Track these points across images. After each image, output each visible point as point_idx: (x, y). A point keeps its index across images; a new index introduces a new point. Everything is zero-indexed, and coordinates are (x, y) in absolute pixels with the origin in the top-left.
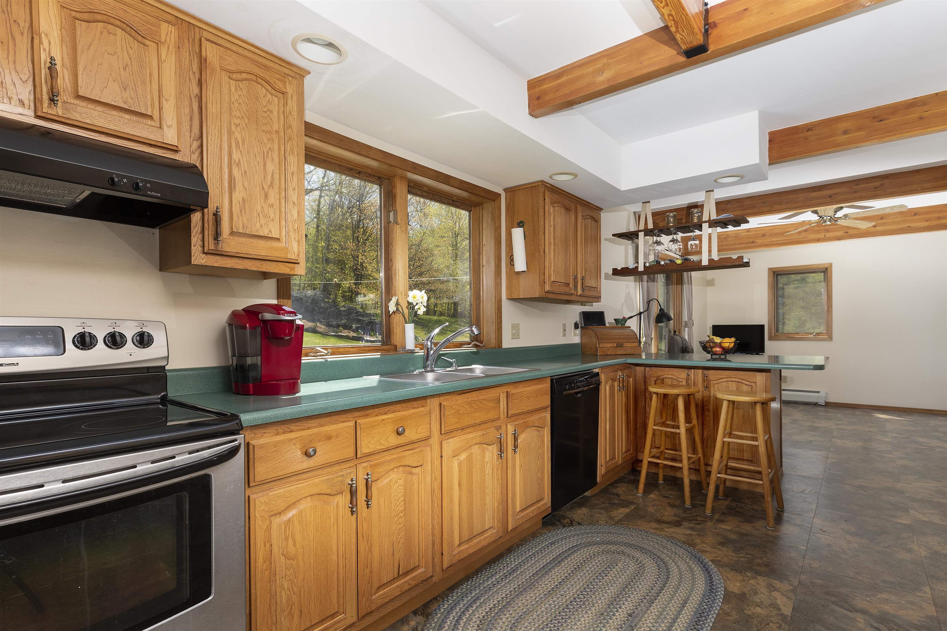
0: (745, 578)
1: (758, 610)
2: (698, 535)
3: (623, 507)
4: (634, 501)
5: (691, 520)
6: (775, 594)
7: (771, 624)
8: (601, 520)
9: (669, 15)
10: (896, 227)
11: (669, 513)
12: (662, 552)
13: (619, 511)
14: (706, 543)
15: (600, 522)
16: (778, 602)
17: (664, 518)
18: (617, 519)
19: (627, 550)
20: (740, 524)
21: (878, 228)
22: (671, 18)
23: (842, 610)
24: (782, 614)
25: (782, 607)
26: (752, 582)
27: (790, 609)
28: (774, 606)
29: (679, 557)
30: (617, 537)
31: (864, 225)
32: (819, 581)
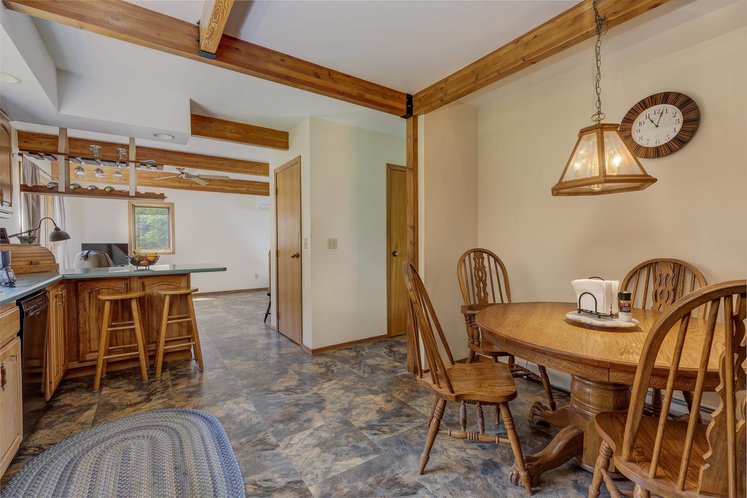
0: (220, 407)
1: (241, 417)
2: (169, 399)
3: (85, 411)
4: (91, 402)
5: (155, 393)
6: (241, 405)
7: (253, 419)
8: (74, 430)
9: (212, 28)
10: (217, 187)
11: (133, 397)
12: (157, 421)
13: (85, 416)
14: (180, 401)
15: (74, 432)
16: (246, 407)
17: (132, 401)
18: (90, 421)
19: (127, 435)
20: (189, 381)
21: (209, 187)
22: (212, 30)
23: (272, 395)
24: (253, 412)
25: (250, 409)
26: (225, 406)
27: (254, 407)
28: (245, 411)
29: (172, 417)
30: (107, 433)
31: (203, 183)
32: (253, 388)
